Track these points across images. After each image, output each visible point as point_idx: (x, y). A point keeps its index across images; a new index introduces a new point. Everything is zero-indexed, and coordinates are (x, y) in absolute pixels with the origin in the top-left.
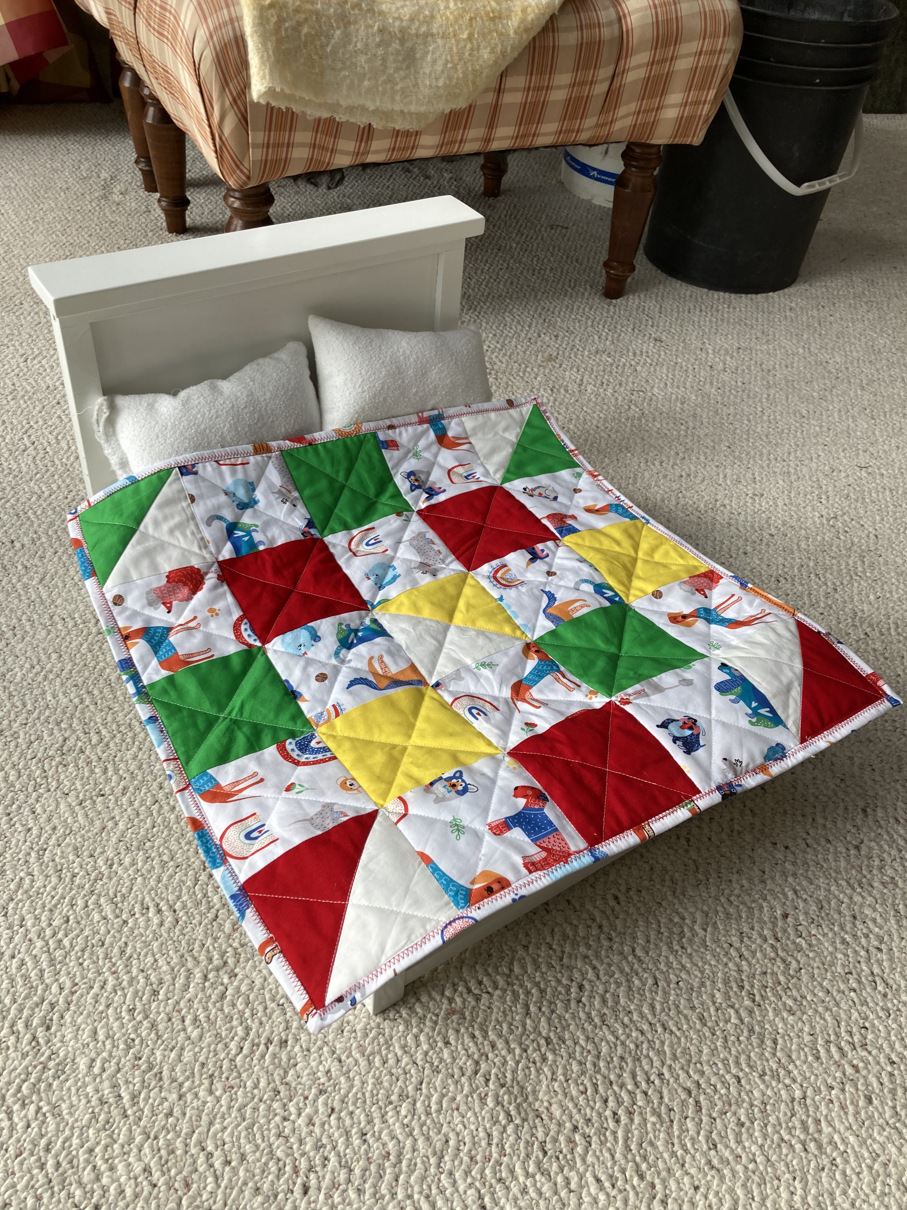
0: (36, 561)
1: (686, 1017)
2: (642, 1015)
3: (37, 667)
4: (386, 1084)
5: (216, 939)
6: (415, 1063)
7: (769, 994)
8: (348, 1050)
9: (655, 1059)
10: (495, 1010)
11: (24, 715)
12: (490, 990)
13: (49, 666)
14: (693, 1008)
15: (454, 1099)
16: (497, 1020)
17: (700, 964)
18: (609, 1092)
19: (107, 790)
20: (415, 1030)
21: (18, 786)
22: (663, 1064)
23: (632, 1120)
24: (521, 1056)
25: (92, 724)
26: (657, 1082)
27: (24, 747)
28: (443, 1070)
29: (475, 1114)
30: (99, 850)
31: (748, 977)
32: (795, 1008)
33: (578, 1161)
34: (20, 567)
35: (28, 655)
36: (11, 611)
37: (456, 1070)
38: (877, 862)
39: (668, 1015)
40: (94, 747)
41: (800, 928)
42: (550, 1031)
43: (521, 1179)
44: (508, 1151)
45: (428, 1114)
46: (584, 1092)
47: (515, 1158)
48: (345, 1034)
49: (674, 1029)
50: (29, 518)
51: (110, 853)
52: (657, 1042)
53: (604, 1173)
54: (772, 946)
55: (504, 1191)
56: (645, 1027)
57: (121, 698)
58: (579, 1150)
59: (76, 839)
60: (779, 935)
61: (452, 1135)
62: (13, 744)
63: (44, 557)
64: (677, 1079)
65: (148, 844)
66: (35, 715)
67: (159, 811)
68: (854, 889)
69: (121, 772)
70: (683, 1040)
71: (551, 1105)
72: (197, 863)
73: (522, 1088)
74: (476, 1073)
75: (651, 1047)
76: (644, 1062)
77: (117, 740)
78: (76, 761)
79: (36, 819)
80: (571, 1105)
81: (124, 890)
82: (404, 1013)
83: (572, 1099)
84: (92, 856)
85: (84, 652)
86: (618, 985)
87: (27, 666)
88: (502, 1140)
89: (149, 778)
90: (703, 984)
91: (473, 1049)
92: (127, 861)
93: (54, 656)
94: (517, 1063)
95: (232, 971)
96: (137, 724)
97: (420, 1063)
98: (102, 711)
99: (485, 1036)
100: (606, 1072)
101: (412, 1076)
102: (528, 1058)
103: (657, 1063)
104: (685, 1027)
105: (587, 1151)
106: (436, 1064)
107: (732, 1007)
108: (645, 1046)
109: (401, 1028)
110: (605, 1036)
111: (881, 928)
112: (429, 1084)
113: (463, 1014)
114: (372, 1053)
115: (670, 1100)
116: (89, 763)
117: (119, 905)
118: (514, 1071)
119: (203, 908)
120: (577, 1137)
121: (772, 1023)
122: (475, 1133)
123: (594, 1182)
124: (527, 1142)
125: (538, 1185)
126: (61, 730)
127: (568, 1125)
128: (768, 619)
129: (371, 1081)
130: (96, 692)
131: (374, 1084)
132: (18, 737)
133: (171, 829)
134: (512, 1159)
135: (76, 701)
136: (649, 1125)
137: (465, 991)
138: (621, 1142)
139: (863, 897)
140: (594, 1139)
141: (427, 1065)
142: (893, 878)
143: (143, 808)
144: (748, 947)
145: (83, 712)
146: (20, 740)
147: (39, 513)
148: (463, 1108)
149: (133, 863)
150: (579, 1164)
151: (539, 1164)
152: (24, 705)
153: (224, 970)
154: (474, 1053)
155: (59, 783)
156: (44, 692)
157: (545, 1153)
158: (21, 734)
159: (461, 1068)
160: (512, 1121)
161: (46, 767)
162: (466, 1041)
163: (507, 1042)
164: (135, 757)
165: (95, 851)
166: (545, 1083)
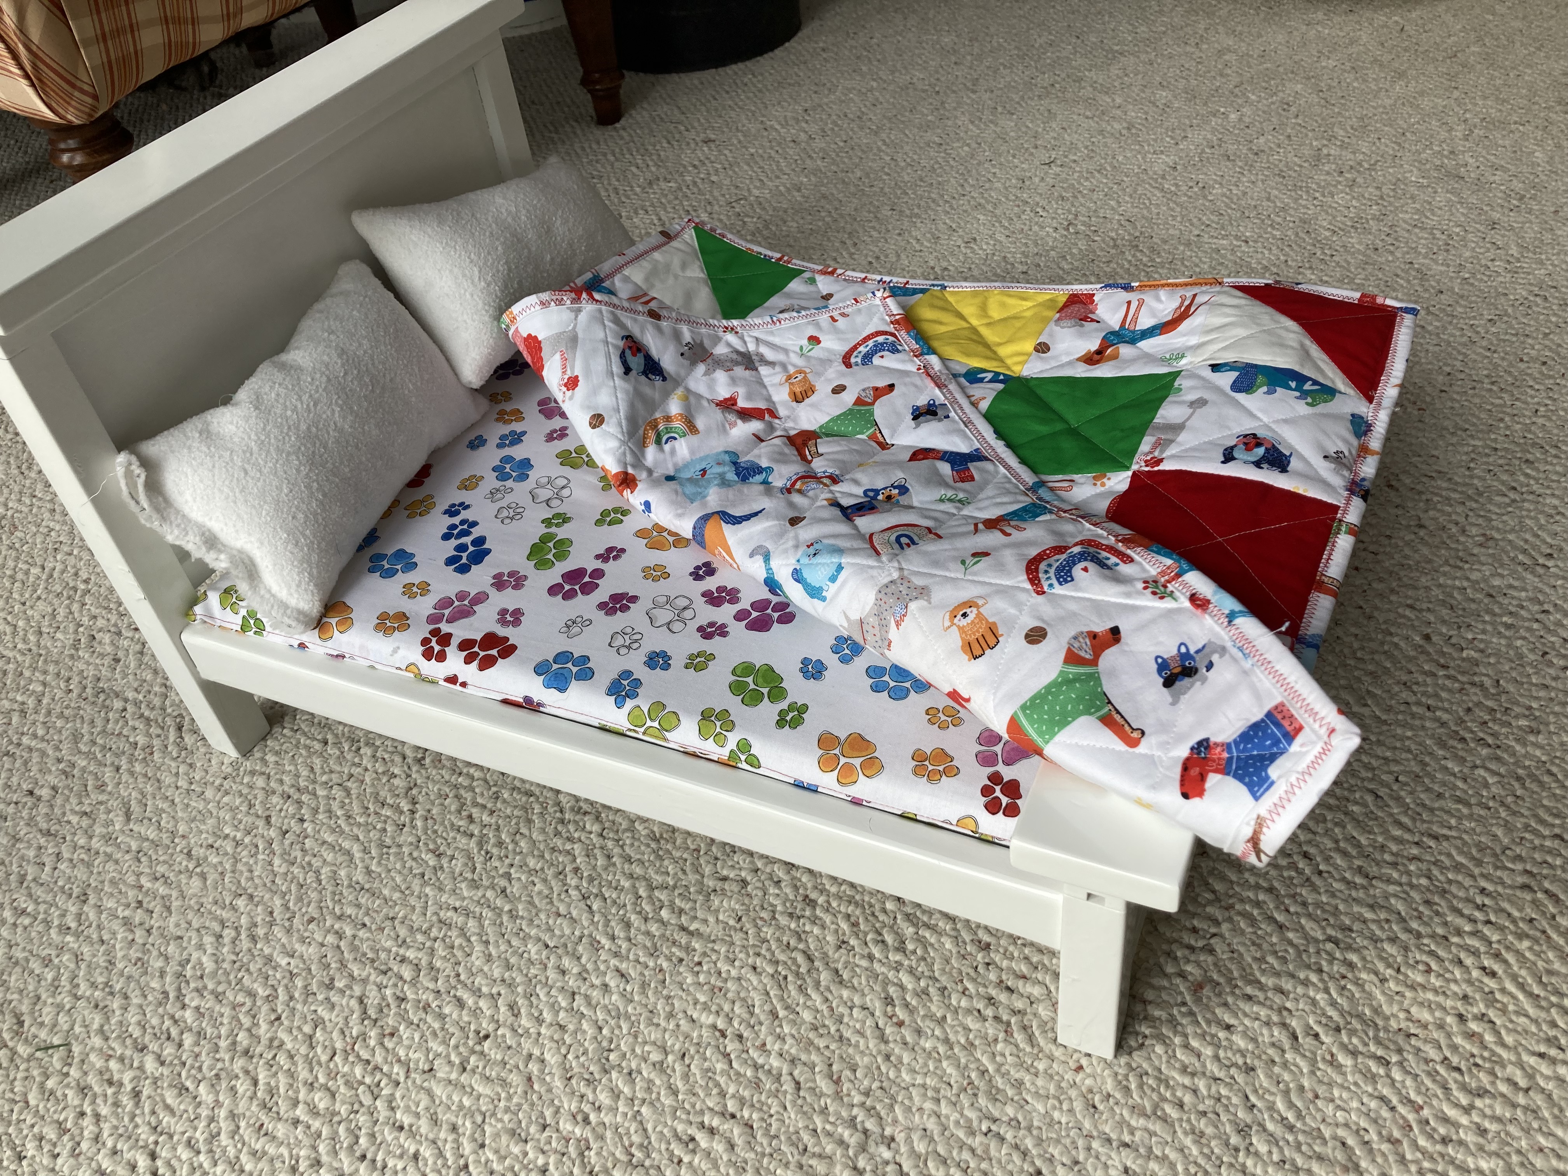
0: (95, 796)
1: (1442, 809)
2: (1399, 841)
3: (226, 932)
4: (1210, 1131)
5: (824, 1111)
6: (1216, 1079)
7: (1496, 728)
8: (1122, 1123)
9: (1460, 878)
10: (1242, 949)
11: (265, 1008)
12: (1213, 930)
13: (244, 920)
14: (1440, 796)
15: (1301, 1088)
16: (1255, 959)
17: (1398, 745)
18: (1454, 949)
19: (486, 1026)
20: (1177, 1040)
21: (344, 1110)
22: (1473, 876)
23: (1505, 962)
24: (1322, 980)
25: (383, 955)
26: (1487, 901)
27: (303, 1050)
28: (1257, 1063)
29: (1342, 1086)
30: (548, 1113)
31: (1456, 724)
32: (1534, 724)
33: (1499, 1050)
34: (74, 819)
35: (195, 924)
36: (112, 882)
37: (1271, 1051)
38: (1454, 530)
39: (1424, 821)
40: (414, 982)
41: (1453, 641)
42: (1323, 928)
43: (1464, 1120)
44: (1420, 1100)
45: (1291, 1128)
46: (1429, 971)
47: (1435, 1102)
48: (1101, 1107)
49: (1445, 831)
50: (30, 750)
51: (570, 1105)
52: (1442, 858)
53: (1538, 1042)
54: (1448, 677)
55: (1462, 1150)
56: (1415, 851)
57: (396, 896)
58: (1489, 1038)
59: (501, 1120)
60: (1442, 661)
61: (1341, 1132)
62: (282, 1059)
63: (104, 784)
64: (1503, 883)
65: (612, 1057)
66: (282, 995)
67: (589, 1004)
68: (1461, 568)
69: (485, 990)
70: (1465, 837)
71: (1409, 1012)
72: (705, 1033)
73: (1360, 1017)
74: (1296, 1038)
75: (1443, 868)
76: (1454, 889)
77: (441, 952)
78: (403, 1017)
79: (413, 1134)
80: (1430, 996)
81: (636, 1139)
82: (1145, 1030)
83: (1424, 987)
84: (544, 1127)
85: (283, 870)
86: (1341, 825)
87: (208, 940)
88: (1400, 1093)
89: (533, 971)
90: (1424, 764)
91: (1263, 1013)
92: (604, 1098)
93: (241, 903)
94: (1327, 991)
95: (882, 1136)
96: (450, 914)
97: (1221, 1074)
98: (382, 930)
99: (1262, 987)
100: (1429, 930)
101: (1229, 1098)
102: (1331, 977)
103: (1468, 882)
104: (1453, 822)
105: (1497, 1033)
106: (1240, 1062)
107: (1476, 767)
108: (1436, 872)
109: (1159, 1049)
110: (1385, 891)
111: (1524, 589)
112: (1256, 1091)
113: (1211, 980)
114: (1156, 1107)
115: (1521, 910)
116: (426, 1008)
117: (647, 1163)
118: (1333, 1004)
119: (768, 1084)
120: (1474, 1026)
121: (1527, 755)
122: (1363, 1109)
123: (1540, 1060)
124: (1429, 1074)
125: (1488, 1111)
126: (342, 992)
127: (1449, 1019)
128: (1199, 300)
129: (1188, 1141)
130: (349, 911)
131: (1195, 1142)
132: (282, 1044)
133: (628, 1017)
134: (1431, 1106)
135: (330, 939)
136: (1528, 954)
137: (1187, 952)
138: (1521, 996)
139: (1479, 570)
140: (1492, 1014)
141: (1233, 1071)
142: (1484, 535)
143: (562, 1014)
144: (1424, 694)
145: (354, 949)
146: (289, 1046)
147: (40, 732)
148: (1321, 1090)
149: (616, 1095)
150: (1505, 1054)
151: (1464, 1087)
152: (252, 994)
153: (871, 1142)
154: (1269, 1016)
155: (406, 1065)
156: (269, 960)
157: (1458, 1069)
158: (282, 1035)
159: (1273, 1045)
160: (1388, 1063)
161: (365, 1055)
162: (1247, 1009)
163: (1293, 976)
164: (489, 958)
165: (542, 1115)
166: (1377, 993)
